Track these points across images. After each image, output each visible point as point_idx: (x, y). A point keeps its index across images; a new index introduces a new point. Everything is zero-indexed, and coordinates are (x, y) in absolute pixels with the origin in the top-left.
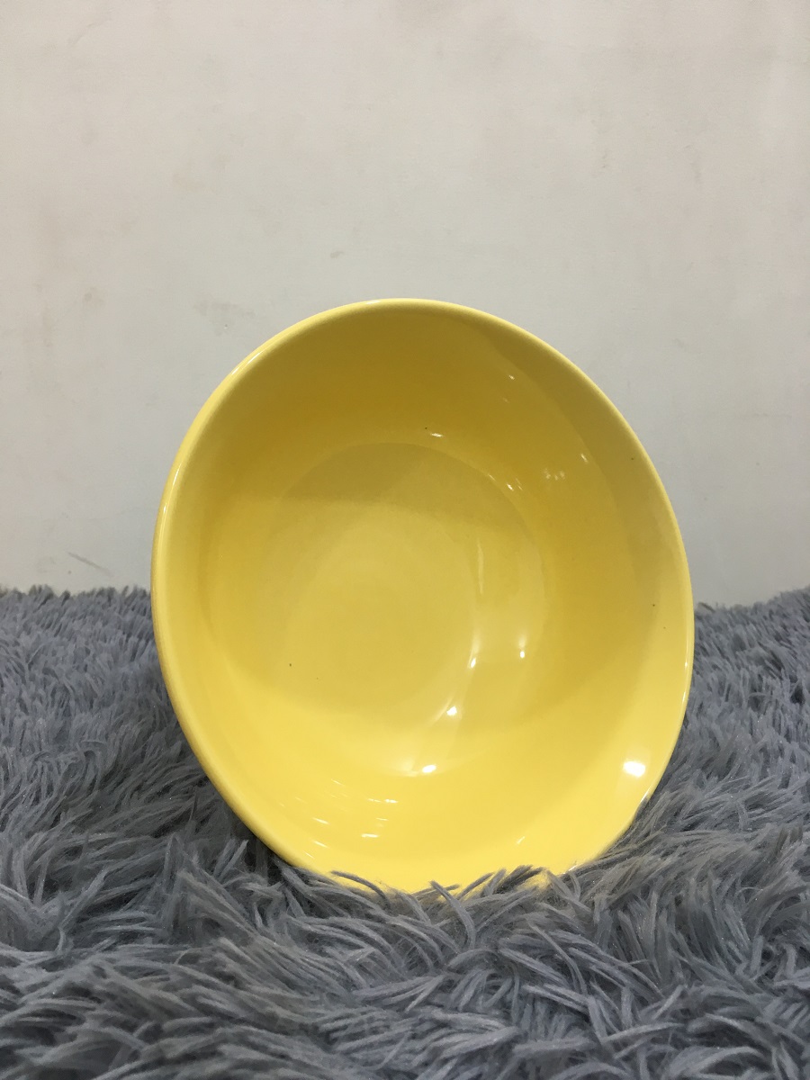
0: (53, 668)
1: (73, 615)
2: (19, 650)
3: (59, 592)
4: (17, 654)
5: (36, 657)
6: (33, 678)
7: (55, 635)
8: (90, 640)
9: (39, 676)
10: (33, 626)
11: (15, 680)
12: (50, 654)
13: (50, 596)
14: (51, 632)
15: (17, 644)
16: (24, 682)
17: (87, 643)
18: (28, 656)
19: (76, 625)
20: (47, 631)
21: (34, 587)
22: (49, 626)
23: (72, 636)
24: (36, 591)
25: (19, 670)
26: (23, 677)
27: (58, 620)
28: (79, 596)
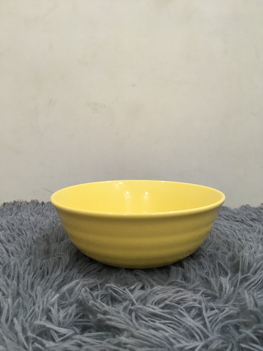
0: (43, 228)
1: (47, 210)
2: (30, 221)
3: (40, 202)
4: (30, 223)
5: (36, 225)
6: (36, 232)
7: (42, 217)
8: (54, 218)
9: (38, 231)
10: (34, 214)
11: (30, 232)
12: (41, 223)
13: (38, 203)
14: (40, 216)
15: (29, 220)
16: (33, 233)
17: (53, 219)
18: (34, 224)
19: (48, 213)
20: (39, 215)
21: (32, 200)
22: (39, 214)
23: (47, 217)
24: (33, 202)
25: (31, 228)
26: (33, 231)
27: (42, 211)
28: (47, 203)
